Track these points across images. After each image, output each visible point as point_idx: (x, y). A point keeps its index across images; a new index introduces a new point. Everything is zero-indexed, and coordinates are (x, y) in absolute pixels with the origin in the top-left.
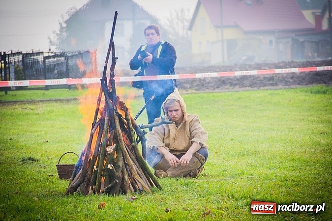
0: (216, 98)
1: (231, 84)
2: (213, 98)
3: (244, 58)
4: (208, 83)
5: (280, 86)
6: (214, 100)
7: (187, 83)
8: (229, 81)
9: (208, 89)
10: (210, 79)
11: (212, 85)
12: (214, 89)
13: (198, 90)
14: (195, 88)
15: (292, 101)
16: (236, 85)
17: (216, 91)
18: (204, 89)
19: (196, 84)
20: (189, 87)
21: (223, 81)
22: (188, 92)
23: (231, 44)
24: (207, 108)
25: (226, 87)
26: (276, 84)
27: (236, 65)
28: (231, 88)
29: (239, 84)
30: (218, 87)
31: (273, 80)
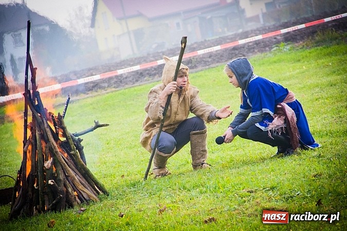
0: (139, 92)
1: (150, 75)
2: (135, 93)
3: (154, 46)
4: (126, 78)
5: (200, 68)
6: (137, 94)
7: (104, 83)
8: (147, 72)
9: (127, 84)
10: (126, 74)
11: (131, 79)
12: (134, 84)
13: (117, 88)
14: (113, 86)
15: (216, 80)
16: (155, 75)
17: (135, 85)
18: (123, 85)
19: (113, 81)
20: (106, 86)
21: (141, 73)
22: (107, 91)
23: (138, 34)
24: (132, 104)
25: (145, 78)
26: (196, 66)
27: (149, 54)
28: (150, 79)
29: (158, 73)
30: (137, 81)
31: (191, 63)
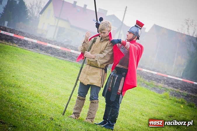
0: (24, 53)
1: (41, 49)
3: (66, 40)
4: (28, 44)
5: (67, 59)
6: (23, 53)
7: (16, 40)
8: (41, 47)
9: (26, 47)
10: (31, 42)
11: (30, 46)
12: (30, 48)
13: (19, 46)
14: (19, 44)
15: (66, 68)
16: (43, 50)
17: (30, 50)
18: (24, 46)
19: (20, 42)
20: (15, 43)
21: (37, 46)
22: (13, 45)
23: (61, 30)
24: (16, 57)
25: (37, 49)
26: (66, 57)
27: (54, 41)
28: (39, 51)
29: (45, 51)
30: (32, 48)
31: (66, 54)
